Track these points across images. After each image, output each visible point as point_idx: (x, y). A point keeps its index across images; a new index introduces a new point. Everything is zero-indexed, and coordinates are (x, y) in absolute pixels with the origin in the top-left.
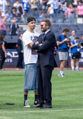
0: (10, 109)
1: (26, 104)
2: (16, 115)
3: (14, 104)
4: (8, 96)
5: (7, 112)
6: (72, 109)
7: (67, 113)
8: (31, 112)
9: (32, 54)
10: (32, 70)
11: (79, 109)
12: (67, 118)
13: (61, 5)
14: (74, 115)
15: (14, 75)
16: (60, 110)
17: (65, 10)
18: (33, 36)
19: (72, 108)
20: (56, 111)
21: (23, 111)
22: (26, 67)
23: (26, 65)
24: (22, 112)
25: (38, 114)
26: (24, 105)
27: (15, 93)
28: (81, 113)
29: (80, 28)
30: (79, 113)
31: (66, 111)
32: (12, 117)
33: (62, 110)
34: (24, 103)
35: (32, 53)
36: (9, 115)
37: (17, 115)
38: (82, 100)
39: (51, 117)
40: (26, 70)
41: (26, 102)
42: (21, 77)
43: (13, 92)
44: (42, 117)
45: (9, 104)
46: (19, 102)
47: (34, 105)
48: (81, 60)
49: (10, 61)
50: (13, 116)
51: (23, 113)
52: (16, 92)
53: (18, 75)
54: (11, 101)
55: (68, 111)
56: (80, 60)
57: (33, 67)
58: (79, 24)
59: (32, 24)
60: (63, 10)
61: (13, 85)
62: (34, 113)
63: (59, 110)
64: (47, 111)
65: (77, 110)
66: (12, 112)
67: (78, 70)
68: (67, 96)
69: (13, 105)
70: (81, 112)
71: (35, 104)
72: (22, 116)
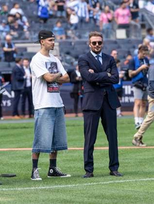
0: (8, 183)
1: (35, 175)
2: (18, 194)
3: (15, 176)
4: (5, 162)
5: (4, 189)
6: (111, 182)
7: (103, 189)
8: (43, 188)
9: (48, 92)
10: (47, 119)
11: (122, 181)
12: (103, 196)
13: (92, 8)
14: (114, 191)
15: (14, 128)
16: (92, 184)
17: (98, 18)
18: (48, 61)
19: (111, 180)
20: (85, 186)
21: (30, 186)
22: (37, 114)
23: (36, 110)
24: (28, 188)
25: (54, 192)
26: (32, 177)
27: (17, 157)
28: (126, 188)
29: (122, 46)
30: (123, 187)
31: (100, 184)
32: (12, 198)
33: (95, 183)
34: (33, 172)
35: (48, 89)
36: (6, 195)
37: (21, 193)
38: (127, 166)
39: (76, 196)
40: (38, 119)
41: (35, 172)
42: (27, 130)
43: (14, 155)
44: (61, 196)
45: (7, 176)
46: (24, 173)
47: (49, 177)
48: (124, 100)
49: (7, 104)
50: (14, 196)
51: (29, 191)
52: (18, 155)
53: (22, 128)
54: (10, 170)
55: (104, 184)
56: (123, 98)
57: (50, 114)
58: (119, 39)
59: (50, 42)
60: (95, 17)
61: (13, 143)
62: (47, 190)
63: (89, 184)
64: (70, 186)
65: (118, 183)
66: (12, 189)
67: (120, 116)
68: (103, 159)
69: (13, 178)
70: (125, 186)
71: (49, 174)
72: (28, 196)
